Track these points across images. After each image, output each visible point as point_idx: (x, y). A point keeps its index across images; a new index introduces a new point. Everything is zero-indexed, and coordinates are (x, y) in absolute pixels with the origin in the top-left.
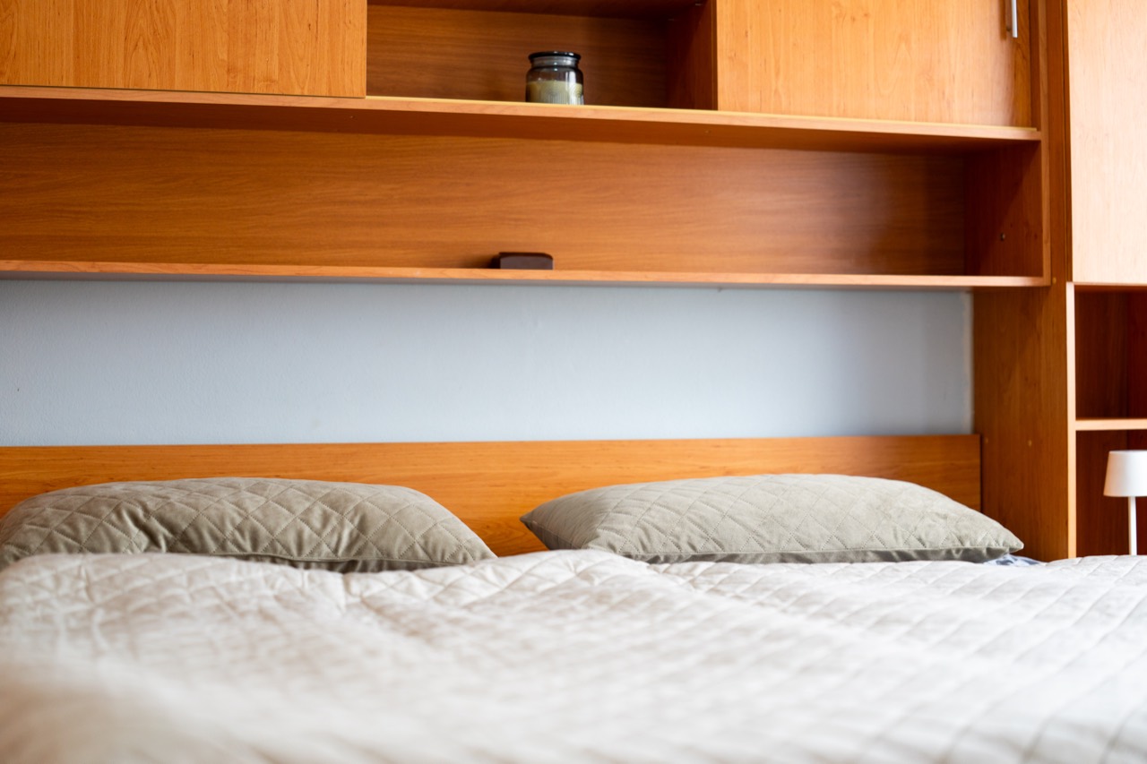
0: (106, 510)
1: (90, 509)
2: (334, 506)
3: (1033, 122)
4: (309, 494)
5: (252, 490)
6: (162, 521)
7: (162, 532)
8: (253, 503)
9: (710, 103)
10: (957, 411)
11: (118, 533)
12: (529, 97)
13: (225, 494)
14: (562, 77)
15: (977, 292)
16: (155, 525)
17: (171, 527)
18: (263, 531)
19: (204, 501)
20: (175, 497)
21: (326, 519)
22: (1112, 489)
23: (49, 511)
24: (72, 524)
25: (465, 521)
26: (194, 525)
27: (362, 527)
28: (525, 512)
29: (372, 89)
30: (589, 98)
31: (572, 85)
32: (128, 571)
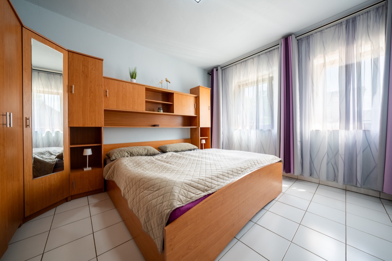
0: (123, 151)
1: (121, 151)
2: (145, 149)
3: (197, 115)
4: (142, 148)
5: (137, 148)
6: (129, 152)
7: (129, 153)
8: (138, 149)
9: (173, 113)
10: (189, 137)
11: (125, 153)
12: (158, 111)
13: (134, 148)
14: (161, 110)
15: (191, 128)
16: (128, 152)
17: (130, 152)
18: (139, 152)
19: (133, 149)
20: (130, 149)
21: (144, 150)
22: (202, 143)
23: (116, 152)
24: (119, 152)
25: (155, 148)
26: (132, 152)
27: (148, 151)
28: (158, 147)
29: (146, 110)
30: (163, 112)
31: (162, 111)
32: (136, 161)
